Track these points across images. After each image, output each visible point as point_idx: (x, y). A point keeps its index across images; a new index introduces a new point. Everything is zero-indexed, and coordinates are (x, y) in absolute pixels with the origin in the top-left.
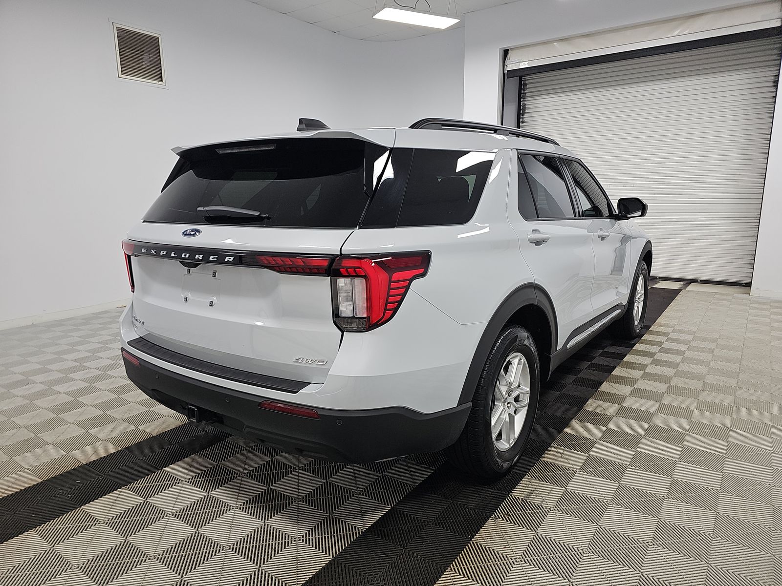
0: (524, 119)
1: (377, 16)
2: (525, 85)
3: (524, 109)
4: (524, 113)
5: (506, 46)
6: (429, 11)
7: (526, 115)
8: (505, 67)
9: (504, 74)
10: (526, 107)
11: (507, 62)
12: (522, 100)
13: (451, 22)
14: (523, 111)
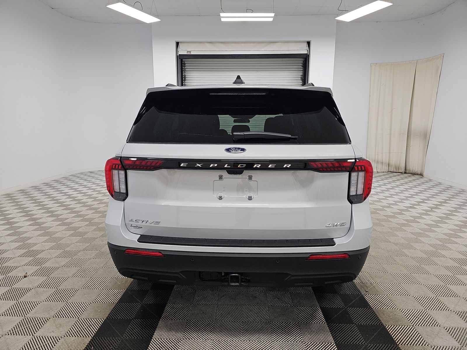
0: (186, 83)
1: (108, 6)
2: (185, 64)
3: (185, 78)
4: (185, 80)
5: (178, 40)
6: (142, 9)
7: (186, 81)
8: (178, 52)
9: (177, 56)
10: (186, 76)
11: (179, 49)
12: (183, 72)
13: (155, 20)
14: (184, 79)
